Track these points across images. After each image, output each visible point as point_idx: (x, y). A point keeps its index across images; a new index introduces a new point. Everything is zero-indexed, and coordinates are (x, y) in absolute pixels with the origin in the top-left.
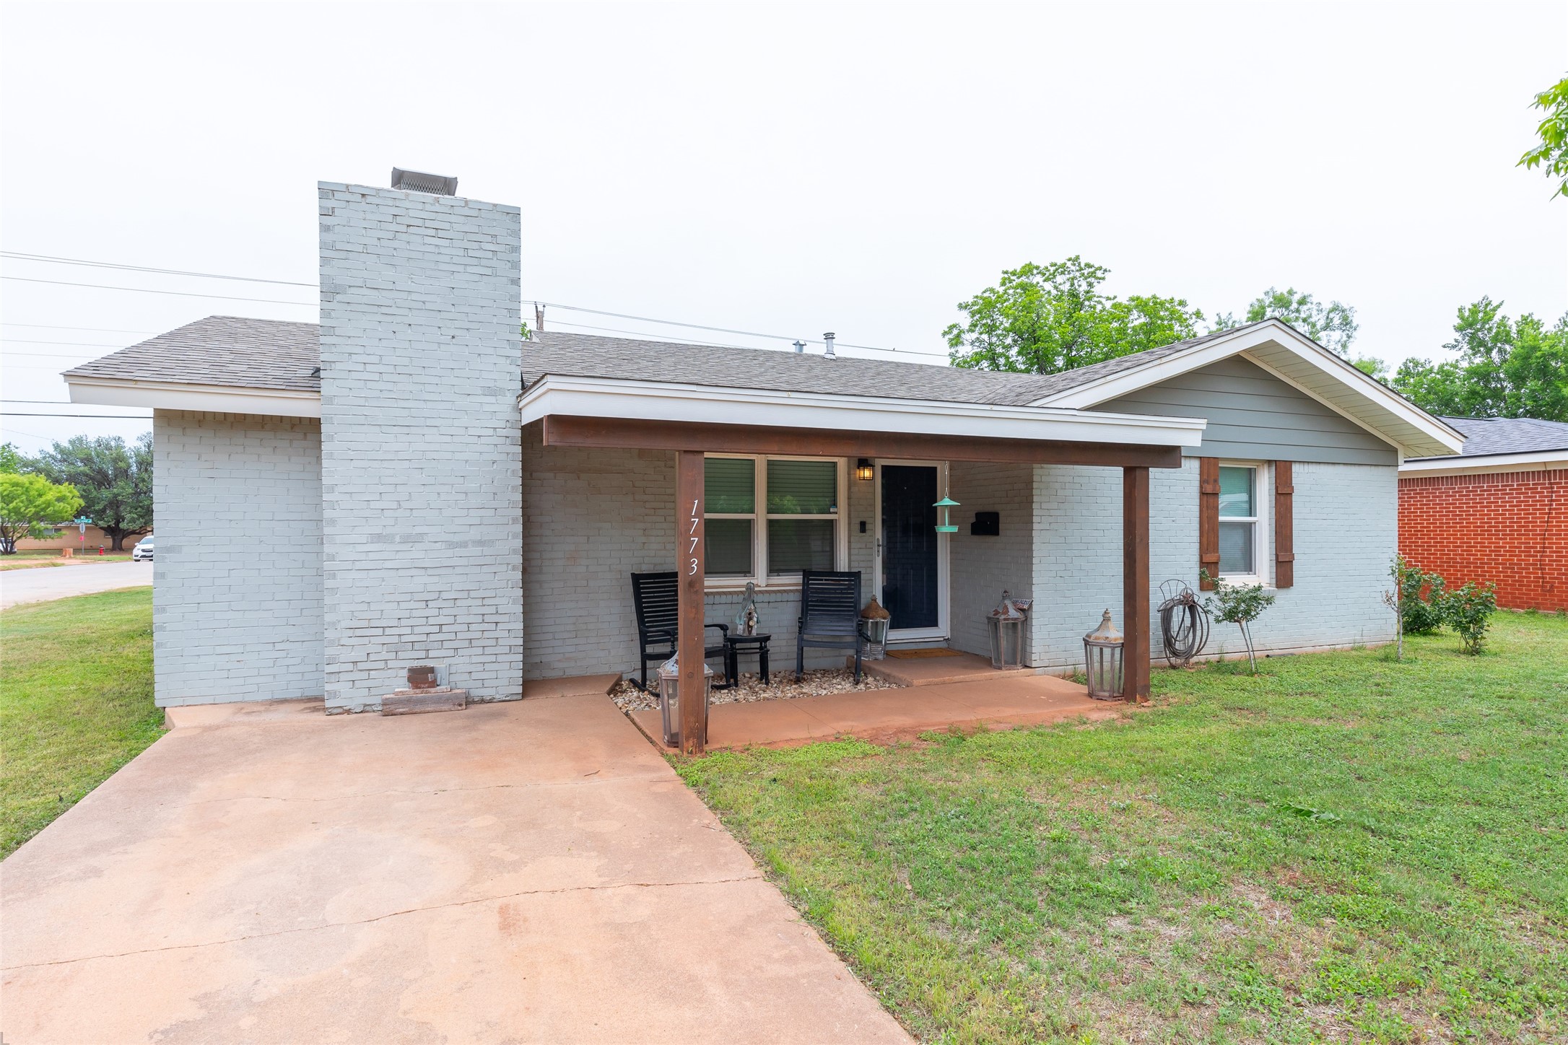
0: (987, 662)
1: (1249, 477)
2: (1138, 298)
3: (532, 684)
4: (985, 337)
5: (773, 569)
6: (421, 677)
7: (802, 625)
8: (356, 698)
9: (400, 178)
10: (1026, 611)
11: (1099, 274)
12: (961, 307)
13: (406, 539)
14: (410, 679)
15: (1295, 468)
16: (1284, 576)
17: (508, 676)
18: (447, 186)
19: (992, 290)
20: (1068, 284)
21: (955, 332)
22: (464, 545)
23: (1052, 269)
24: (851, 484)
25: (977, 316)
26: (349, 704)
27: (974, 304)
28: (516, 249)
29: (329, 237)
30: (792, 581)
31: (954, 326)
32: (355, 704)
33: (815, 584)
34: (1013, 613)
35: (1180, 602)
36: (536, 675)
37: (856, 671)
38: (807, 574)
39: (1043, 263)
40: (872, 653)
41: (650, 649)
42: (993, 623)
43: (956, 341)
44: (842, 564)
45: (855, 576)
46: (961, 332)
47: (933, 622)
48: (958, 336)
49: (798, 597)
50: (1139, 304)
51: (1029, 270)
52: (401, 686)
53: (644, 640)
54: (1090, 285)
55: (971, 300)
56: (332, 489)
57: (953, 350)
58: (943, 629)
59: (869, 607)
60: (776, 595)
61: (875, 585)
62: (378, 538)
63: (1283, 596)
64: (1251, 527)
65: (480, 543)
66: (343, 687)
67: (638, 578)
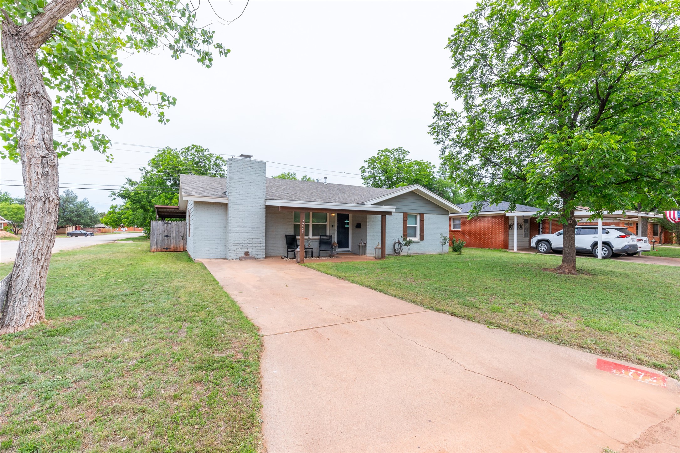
0: (357, 254)
1: (415, 217)
2: (416, 161)
3: (266, 257)
4: (372, 171)
5: (313, 235)
6: (247, 253)
7: (320, 246)
8: (234, 257)
9: (242, 156)
10: (365, 244)
11: (407, 153)
12: (365, 161)
13: (244, 227)
14: (245, 254)
15: (425, 215)
16: (422, 238)
17: (262, 254)
18: (250, 157)
19: (374, 157)
20: (397, 155)
21: (363, 168)
22: (254, 228)
23: (393, 151)
24: (330, 217)
25: (370, 164)
26: (233, 258)
27: (369, 160)
28: (265, 170)
29: (230, 168)
30: (317, 238)
31: (363, 167)
32: (234, 258)
33: (322, 237)
34: (363, 244)
35: (397, 243)
36: (267, 255)
37: (331, 256)
38: (320, 236)
39: (390, 148)
40: (334, 253)
41: (289, 250)
42: (359, 246)
43: (363, 171)
44: (328, 234)
45: (331, 236)
46: (365, 169)
47: (348, 247)
48: (364, 170)
49: (319, 241)
50: (417, 163)
51: (387, 150)
52: (242, 255)
53: (288, 248)
54: (404, 156)
55: (368, 160)
56: (230, 217)
57: (362, 174)
58: (350, 249)
59: (334, 243)
60: (314, 241)
61: (335, 239)
62: (239, 226)
63: (422, 242)
64: (415, 227)
65: (257, 228)
66: (232, 255)
67: (286, 236)
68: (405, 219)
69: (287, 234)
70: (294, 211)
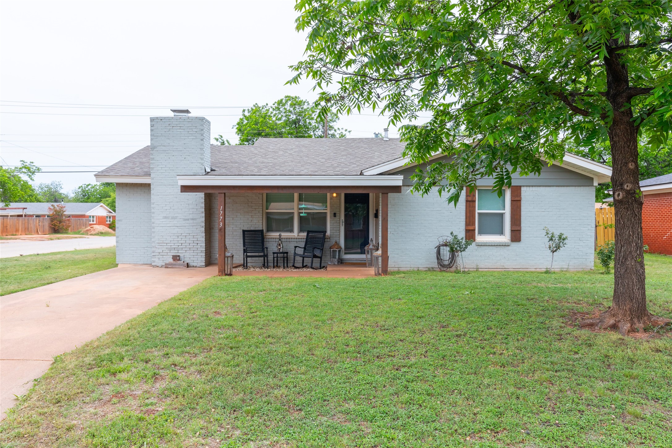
3: (208, 263)
5: (301, 231)
6: (176, 258)
8: (160, 263)
13: (172, 218)
14: (173, 258)
15: (523, 189)
16: (516, 236)
17: (201, 260)
18: (187, 111)
22: (188, 220)
24: (330, 199)
26: (158, 265)
29: (153, 133)
30: (304, 235)
32: (160, 265)
33: (312, 235)
35: (443, 245)
38: (308, 232)
40: (333, 262)
44: (328, 229)
45: (324, 233)
49: (305, 240)
52: (170, 260)
56: (153, 204)
59: (334, 245)
60: (300, 239)
61: (341, 237)
62: (165, 217)
63: (515, 245)
64: (502, 215)
65: (193, 219)
66: (156, 259)
67: (244, 231)
68: (470, 199)
69: (245, 229)
70: (265, 192)
